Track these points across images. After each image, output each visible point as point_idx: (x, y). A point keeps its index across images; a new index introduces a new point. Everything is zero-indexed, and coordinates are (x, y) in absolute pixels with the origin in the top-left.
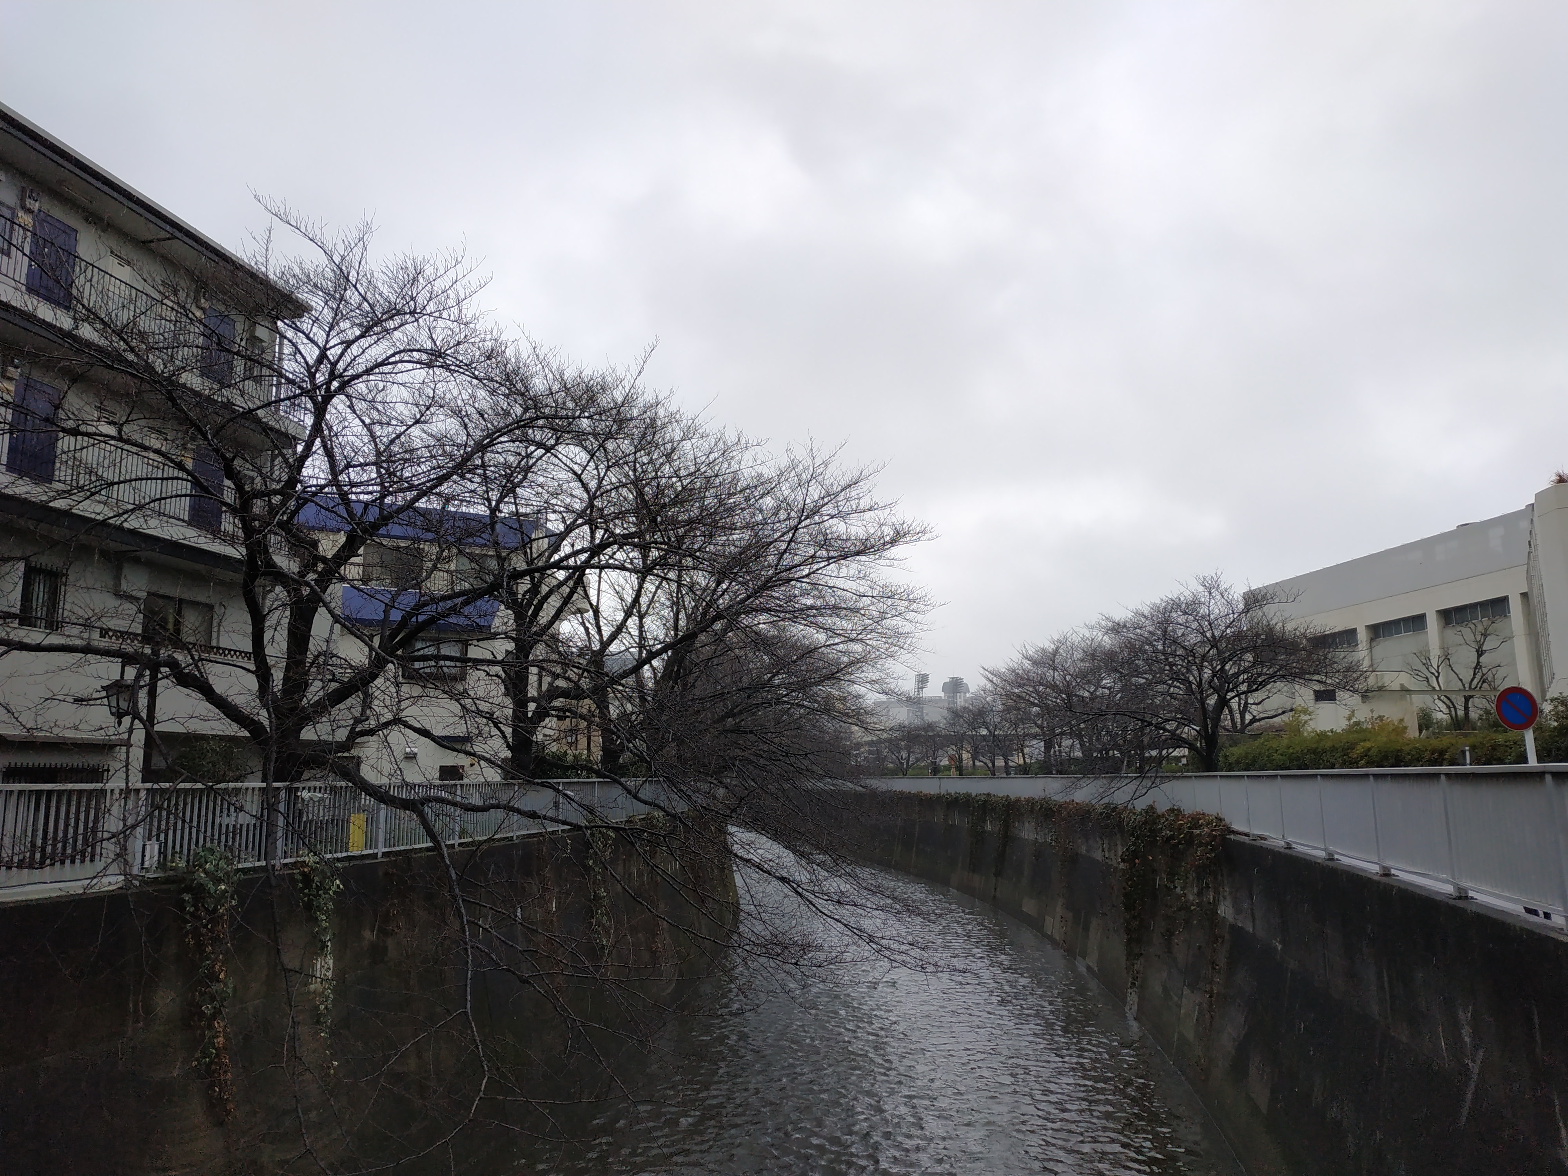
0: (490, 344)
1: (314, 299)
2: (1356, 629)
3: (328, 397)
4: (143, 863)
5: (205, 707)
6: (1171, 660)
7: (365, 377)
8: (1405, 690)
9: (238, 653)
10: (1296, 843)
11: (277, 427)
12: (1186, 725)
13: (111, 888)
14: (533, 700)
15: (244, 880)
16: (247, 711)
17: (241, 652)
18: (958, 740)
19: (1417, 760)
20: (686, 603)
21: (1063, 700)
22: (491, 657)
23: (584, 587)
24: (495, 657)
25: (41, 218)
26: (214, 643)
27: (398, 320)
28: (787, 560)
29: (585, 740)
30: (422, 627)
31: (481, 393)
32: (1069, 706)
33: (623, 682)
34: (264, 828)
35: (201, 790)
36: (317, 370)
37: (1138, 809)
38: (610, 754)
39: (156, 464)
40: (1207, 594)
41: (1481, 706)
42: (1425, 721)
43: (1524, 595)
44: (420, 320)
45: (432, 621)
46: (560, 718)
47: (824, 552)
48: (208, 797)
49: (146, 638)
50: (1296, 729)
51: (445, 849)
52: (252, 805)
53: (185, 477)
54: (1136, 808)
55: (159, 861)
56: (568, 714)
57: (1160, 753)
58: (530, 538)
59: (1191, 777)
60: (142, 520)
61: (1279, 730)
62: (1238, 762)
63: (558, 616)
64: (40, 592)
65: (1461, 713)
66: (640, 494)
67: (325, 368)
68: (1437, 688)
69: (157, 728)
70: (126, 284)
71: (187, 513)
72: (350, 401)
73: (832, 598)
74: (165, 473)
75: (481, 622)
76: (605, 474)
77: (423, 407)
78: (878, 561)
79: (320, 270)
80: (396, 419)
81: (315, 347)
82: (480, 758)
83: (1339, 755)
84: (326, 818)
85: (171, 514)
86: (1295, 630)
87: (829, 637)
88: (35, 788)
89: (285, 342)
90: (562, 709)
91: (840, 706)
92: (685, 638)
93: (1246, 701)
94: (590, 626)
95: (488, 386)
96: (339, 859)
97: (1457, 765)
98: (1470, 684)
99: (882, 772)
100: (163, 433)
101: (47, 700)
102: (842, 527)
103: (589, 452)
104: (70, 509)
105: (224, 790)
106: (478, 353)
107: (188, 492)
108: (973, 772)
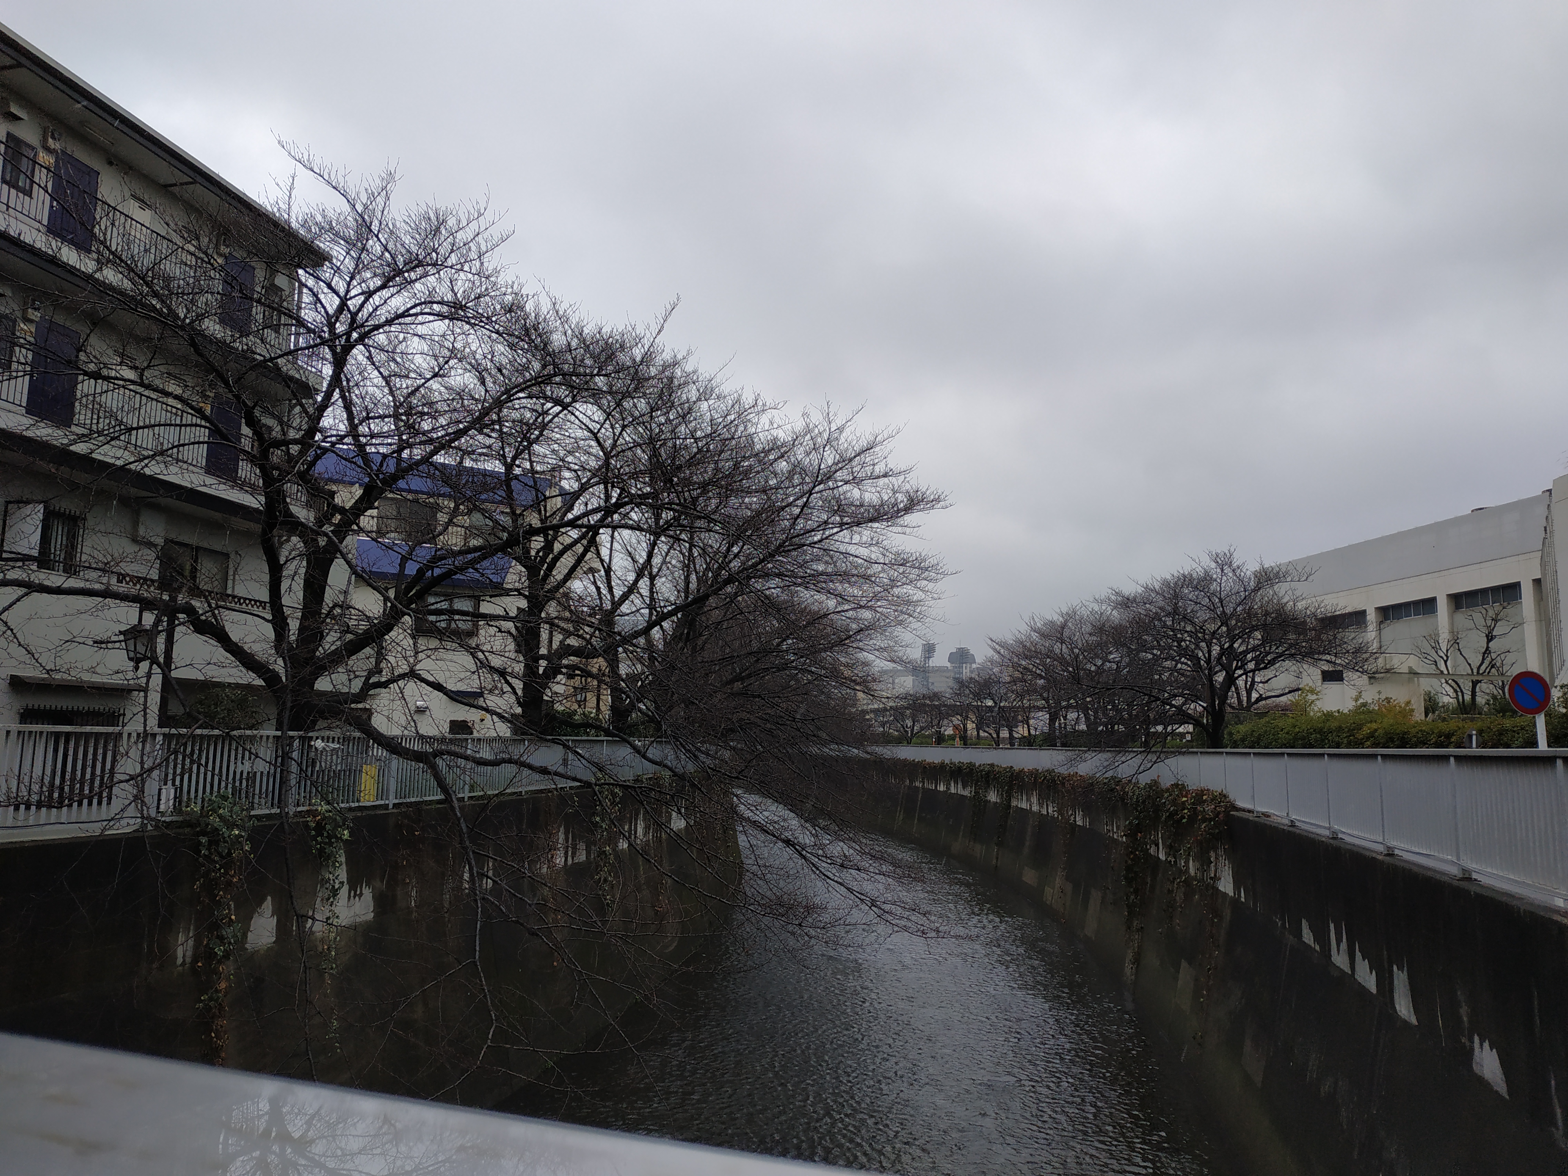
0: (511, 298)
1: (336, 248)
2: (1364, 612)
3: (348, 348)
4: (158, 808)
5: (221, 654)
6: (1179, 636)
7: (387, 328)
8: (1413, 673)
9: (253, 603)
10: (1299, 821)
11: (297, 376)
12: (1193, 702)
13: (130, 830)
14: (543, 657)
15: (258, 826)
16: (261, 657)
17: (256, 601)
18: (962, 711)
19: (1423, 743)
20: (697, 567)
21: (1069, 672)
22: (502, 613)
23: (596, 547)
24: (507, 613)
25: (63, 157)
26: (229, 592)
27: (420, 271)
28: (801, 525)
29: (595, 699)
30: (437, 581)
31: (500, 348)
32: (1076, 679)
33: (635, 641)
34: (278, 776)
35: (217, 737)
36: (337, 321)
37: (1142, 783)
38: (619, 712)
39: (174, 410)
40: (1219, 570)
41: (1488, 691)
42: (1431, 705)
43: (1537, 582)
44: (441, 273)
45: (448, 574)
46: (570, 677)
47: (838, 518)
48: (223, 744)
49: (164, 584)
50: (1302, 708)
51: (455, 801)
52: (267, 752)
53: (203, 423)
54: (1140, 781)
55: (174, 805)
56: (577, 672)
57: (1165, 728)
58: (545, 496)
59: (1197, 753)
60: (162, 466)
61: (1285, 709)
62: (1243, 740)
63: (569, 576)
64: (58, 540)
65: (1468, 698)
66: (655, 453)
67: (345, 317)
68: (1446, 672)
69: (174, 674)
70: (147, 228)
71: (204, 461)
72: (370, 352)
73: (843, 565)
74: (184, 419)
75: (495, 579)
76: (621, 434)
77: (441, 359)
78: (890, 529)
79: (342, 218)
80: (415, 371)
81: (335, 297)
82: (492, 713)
83: (1345, 735)
84: (339, 768)
85: (190, 461)
86: (1307, 608)
87: (839, 603)
88: (53, 730)
89: (305, 290)
90: (572, 667)
91: (847, 673)
92: (695, 601)
93: (1253, 679)
94: (601, 586)
95: (507, 341)
96: (351, 809)
97: (1464, 748)
98: (1479, 668)
99: (887, 740)
100: (181, 379)
101: (67, 641)
102: (856, 493)
103: (605, 411)
104: (90, 453)
105: (240, 737)
106: (498, 307)
107: (206, 439)
108: (978, 743)
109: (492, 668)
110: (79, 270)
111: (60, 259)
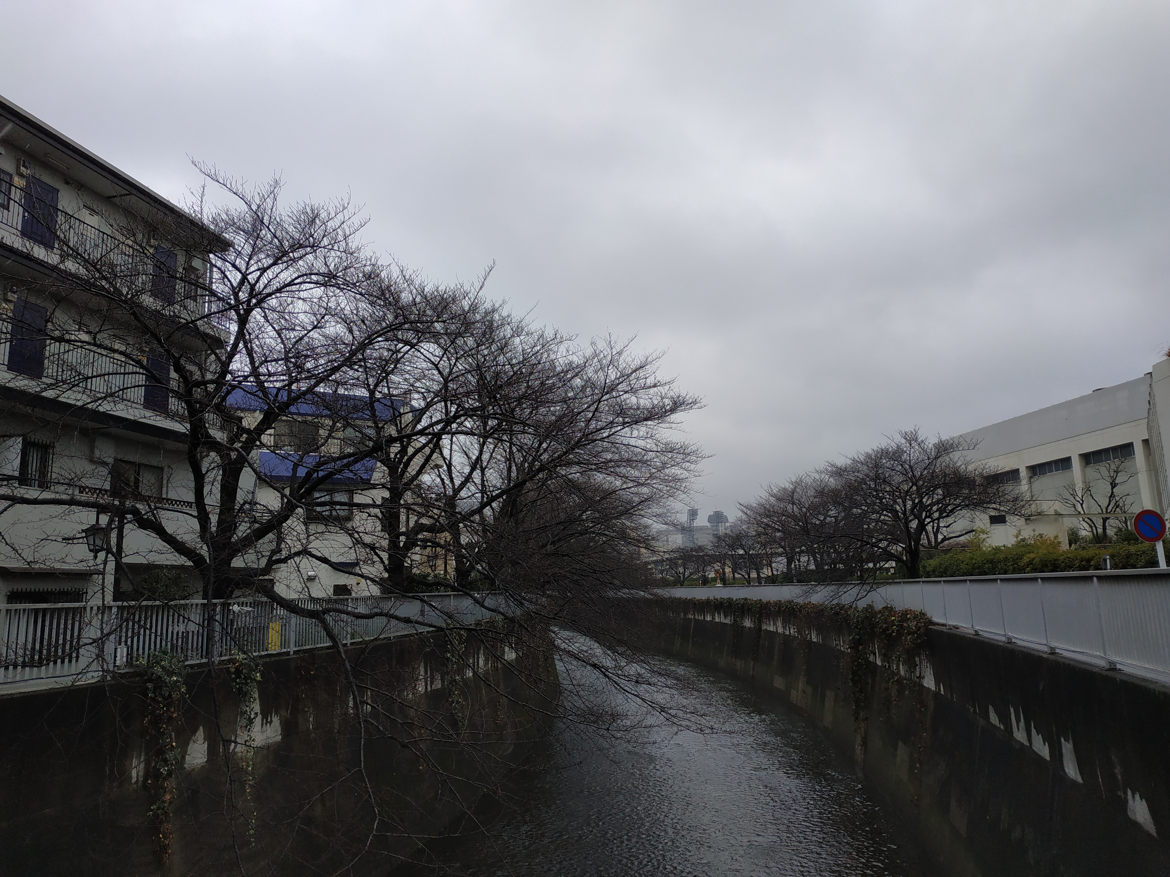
0: (369, 268)
1: (238, 237)
2: (1018, 470)
3: (249, 311)
4: (115, 663)
5: (159, 544)
6: (881, 495)
7: (278, 295)
8: (1058, 514)
9: (182, 503)
10: (982, 631)
11: (212, 333)
12: (894, 544)
13: (93, 681)
14: (403, 534)
15: (191, 673)
16: (190, 544)
17: (184, 502)
18: (721, 559)
19: (1069, 567)
20: (516, 460)
21: (800, 526)
22: (371, 502)
23: (440, 449)
24: (375, 502)
25: (31, 180)
26: (164, 496)
27: (302, 252)
28: (593, 425)
29: (443, 563)
30: (321, 481)
31: (362, 305)
32: (805, 531)
33: (472, 519)
34: (205, 634)
35: (158, 606)
36: (240, 290)
37: (861, 607)
38: (462, 572)
39: (119, 362)
40: (908, 445)
41: (1115, 525)
42: (1074, 538)
43: (1146, 442)
44: (317, 252)
45: (330, 475)
46: (424, 548)
47: (621, 419)
48: (163, 611)
49: (114, 492)
50: (976, 545)
51: (341, 647)
52: (196, 616)
53: (141, 371)
54: (859, 606)
55: (127, 660)
56: (429, 544)
57: (875, 565)
58: (400, 413)
59: (900, 582)
60: (112, 404)
61: (964, 546)
62: (934, 571)
63: (420, 472)
64: (34, 463)
65: (1100, 531)
66: (482, 377)
67: (246, 287)
68: (1082, 512)
69: (124, 560)
70: (96, 229)
71: (143, 399)
72: (265, 312)
73: (627, 454)
74: (127, 368)
75: (365, 476)
76: (455, 364)
77: (319, 316)
78: (660, 425)
79: (242, 215)
80: (300, 325)
81: (238, 273)
82: (366, 578)
83: (1010, 564)
84: (251, 626)
85: (132, 400)
86: (975, 470)
87: (624, 483)
88: (33, 607)
89: (215, 269)
90: (425, 541)
91: (633, 534)
92: (516, 486)
93: (938, 525)
94: (445, 478)
95: (368, 300)
96: (261, 657)
97: (1101, 569)
98: (1107, 509)
99: (665, 584)
100: (124, 339)
101: (42, 540)
102: (634, 400)
103: (442, 348)
104: (57, 397)
105: (176, 605)
106: (361, 275)
107: (144, 383)
108: (734, 583)
109: (364, 544)
110: (47, 263)
111: (32, 256)
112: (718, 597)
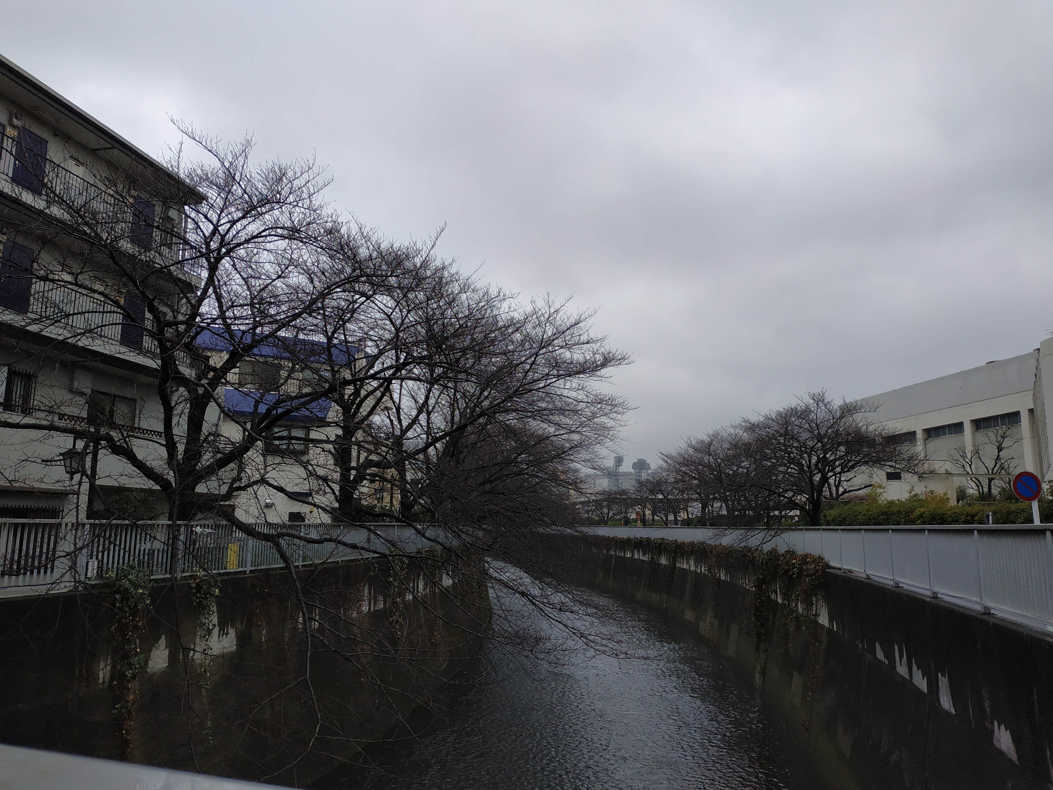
0: (331, 225)
1: (210, 191)
2: (915, 432)
3: (219, 259)
4: (86, 574)
5: (130, 468)
6: (789, 450)
7: (246, 245)
8: (948, 473)
9: (153, 433)
10: (873, 575)
11: (184, 278)
12: (799, 494)
13: (66, 590)
14: (353, 468)
15: (156, 586)
16: (158, 470)
17: (155, 432)
18: (642, 502)
19: (956, 521)
20: (460, 406)
21: (715, 475)
22: (325, 438)
23: (390, 393)
24: (329, 439)
25: (23, 131)
26: (136, 425)
27: (268, 206)
28: (530, 376)
29: (389, 496)
30: (280, 417)
31: (324, 258)
32: (719, 479)
33: (417, 457)
34: (170, 552)
35: (127, 525)
36: (211, 240)
37: (765, 551)
38: (406, 506)
39: (99, 302)
40: (815, 405)
41: (999, 485)
42: (961, 495)
43: (1031, 411)
44: (283, 207)
45: (288, 412)
46: (372, 481)
47: (555, 371)
48: (132, 530)
49: (91, 420)
50: (873, 498)
51: (293, 568)
52: (162, 536)
53: (119, 310)
54: (764, 549)
55: (97, 573)
56: (377, 478)
57: (781, 513)
58: (354, 358)
59: (802, 529)
60: (90, 340)
61: (862, 499)
62: (834, 520)
63: (371, 413)
64: (18, 390)
65: (986, 490)
66: (430, 329)
67: (217, 238)
68: (970, 473)
69: (98, 482)
70: (81, 178)
71: (119, 336)
72: (234, 261)
73: (560, 403)
74: (105, 308)
75: (320, 415)
76: (407, 315)
77: (283, 266)
78: (591, 378)
79: (215, 171)
80: (265, 274)
81: (210, 224)
82: (318, 507)
83: (903, 516)
84: (212, 546)
85: (109, 337)
86: (875, 430)
87: (557, 430)
88: (13, 522)
89: (189, 220)
90: (374, 475)
91: (563, 477)
92: (458, 429)
93: (840, 479)
94: (393, 419)
95: (328, 253)
96: (220, 574)
97: (984, 524)
98: (993, 470)
99: (591, 523)
100: (104, 281)
101: (24, 461)
102: (568, 355)
103: (396, 300)
104: (41, 332)
105: (144, 525)
106: (322, 231)
107: (121, 321)
108: (653, 524)
109: (317, 476)
110: (34, 208)
111: (21, 200)
112: (638, 536)
